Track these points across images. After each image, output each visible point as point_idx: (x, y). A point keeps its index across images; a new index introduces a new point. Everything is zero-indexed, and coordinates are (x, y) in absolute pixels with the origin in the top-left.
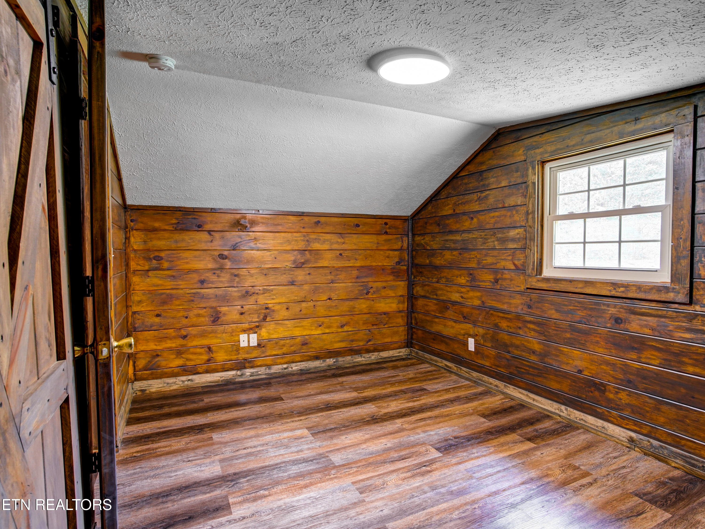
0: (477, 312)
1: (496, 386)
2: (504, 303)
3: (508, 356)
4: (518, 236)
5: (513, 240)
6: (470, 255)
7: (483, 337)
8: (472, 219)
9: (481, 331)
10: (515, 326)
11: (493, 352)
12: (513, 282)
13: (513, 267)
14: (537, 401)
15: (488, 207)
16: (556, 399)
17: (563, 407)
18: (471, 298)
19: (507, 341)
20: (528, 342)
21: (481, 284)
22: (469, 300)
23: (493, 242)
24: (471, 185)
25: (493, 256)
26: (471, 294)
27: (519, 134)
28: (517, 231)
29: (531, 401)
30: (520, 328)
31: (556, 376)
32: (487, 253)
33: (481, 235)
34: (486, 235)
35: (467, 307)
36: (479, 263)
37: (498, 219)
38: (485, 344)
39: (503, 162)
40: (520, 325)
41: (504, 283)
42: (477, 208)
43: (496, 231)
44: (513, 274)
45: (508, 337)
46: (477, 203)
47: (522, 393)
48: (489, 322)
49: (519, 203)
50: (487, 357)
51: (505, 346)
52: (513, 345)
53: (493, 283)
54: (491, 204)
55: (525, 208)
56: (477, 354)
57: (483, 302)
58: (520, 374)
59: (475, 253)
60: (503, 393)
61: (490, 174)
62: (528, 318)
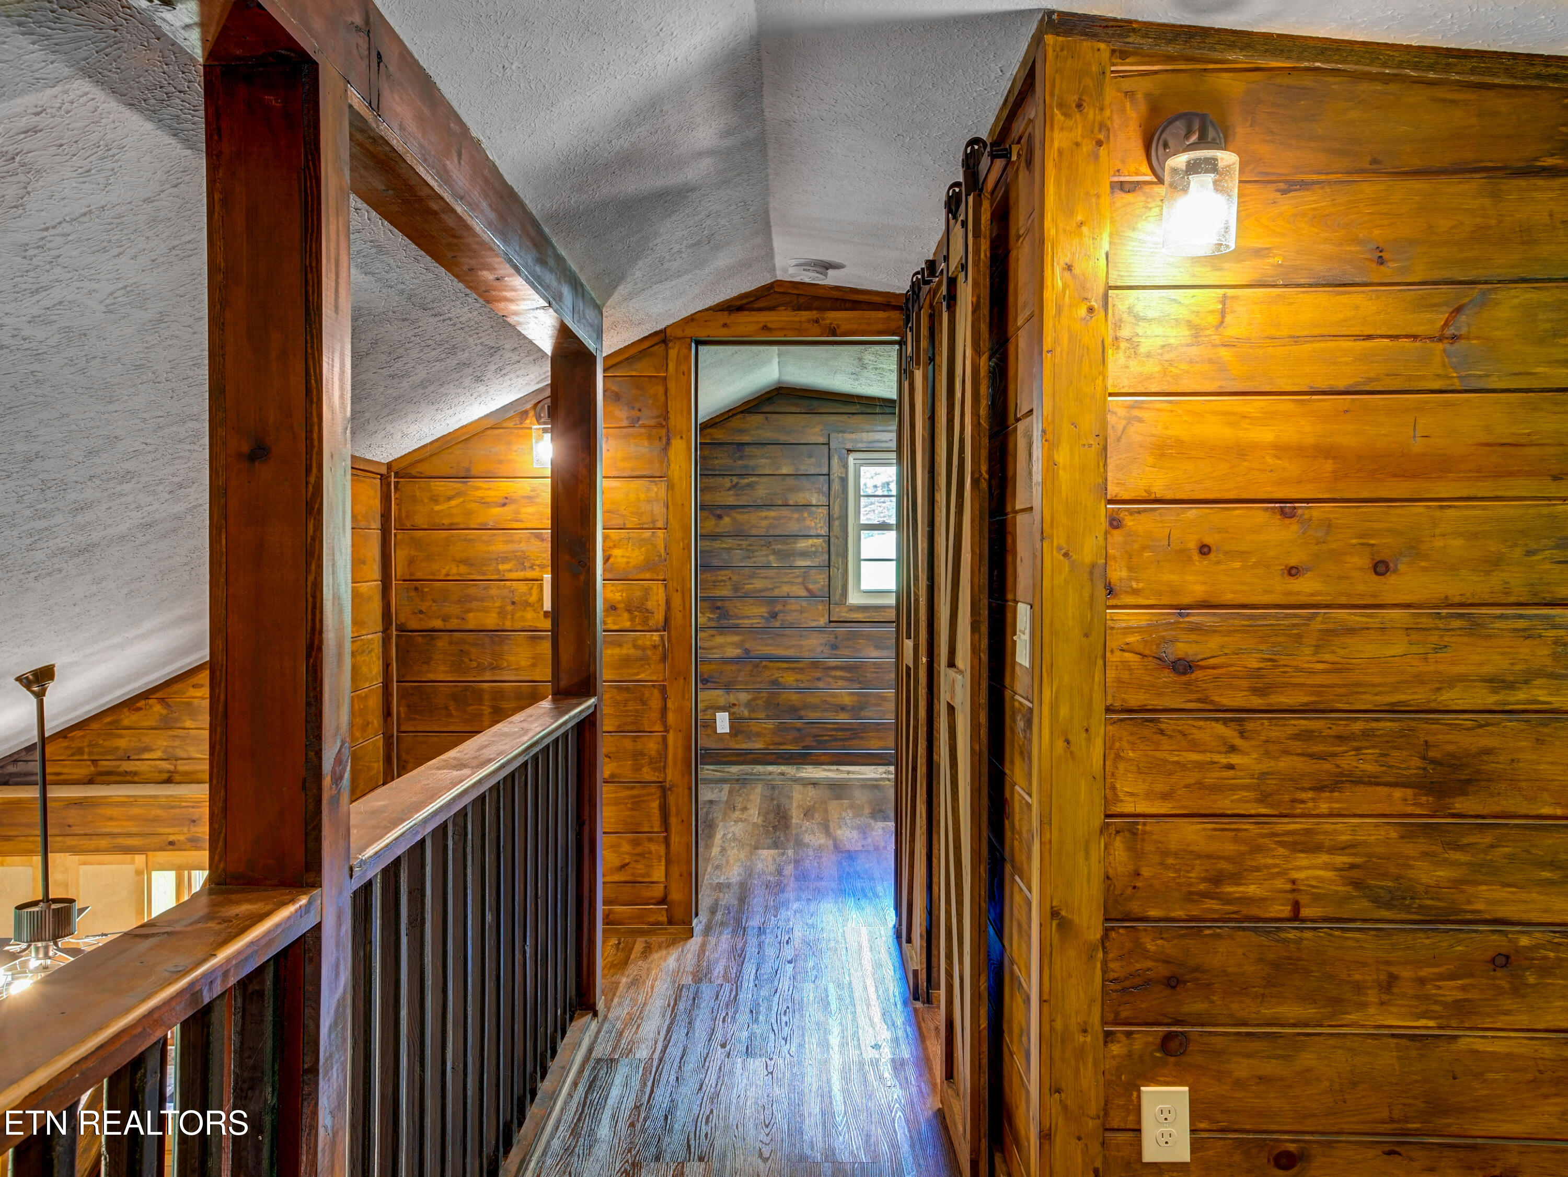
0: (735, 667)
1: (783, 774)
2: (789, 648)
3: (798, 723)
4: (813, 549)
5: (804, 554)
6: (717, 576)
7: (748, 705)
8: (720, 517)
9: (744, 697)
10: (809, 678)
11: (770, 724)
12: (805, 615)
13: (805, 593)
14: (853, 773)
15: (754, 502)
16: (878, 762)
18: (721, 646)
19: (795, 703)
20: (834, 696)
21: (741, 621)
22: (715, 651)
23: (760, 558)
24: (716, 462)
25: (766, 578)
26: (720, 640)
27: (815, 403)
28: (810, 542)
29: (845, 776)
30: (819, 679)
31: (878, 731)
32: (754, 573)
33: (739, 545)
34: (750, 545)
35: (710, 662)
36: (736, 589)
37: (776, 522)
38: (753, 716)
39: (783, 438)
40: (819, 675)
41: (788, 618)
42: (731, 500)
43: (771, 539)
44: (804, 604)
45: (798, 695)
46: (731, 492)
47: (829, 770)
48: (759, 680)
49: (814, 502)
50: (758, 735)
51: (794, 711)
52: (806, 706)
53: (767, 619)
54: (762, 498)
55: (824, 511)
56: (736, 736)
57: (747, 651)
58: (821, 744)
59: (728, 572)
60: (796, 780)
61: (758, 451)
62: (833, 662)
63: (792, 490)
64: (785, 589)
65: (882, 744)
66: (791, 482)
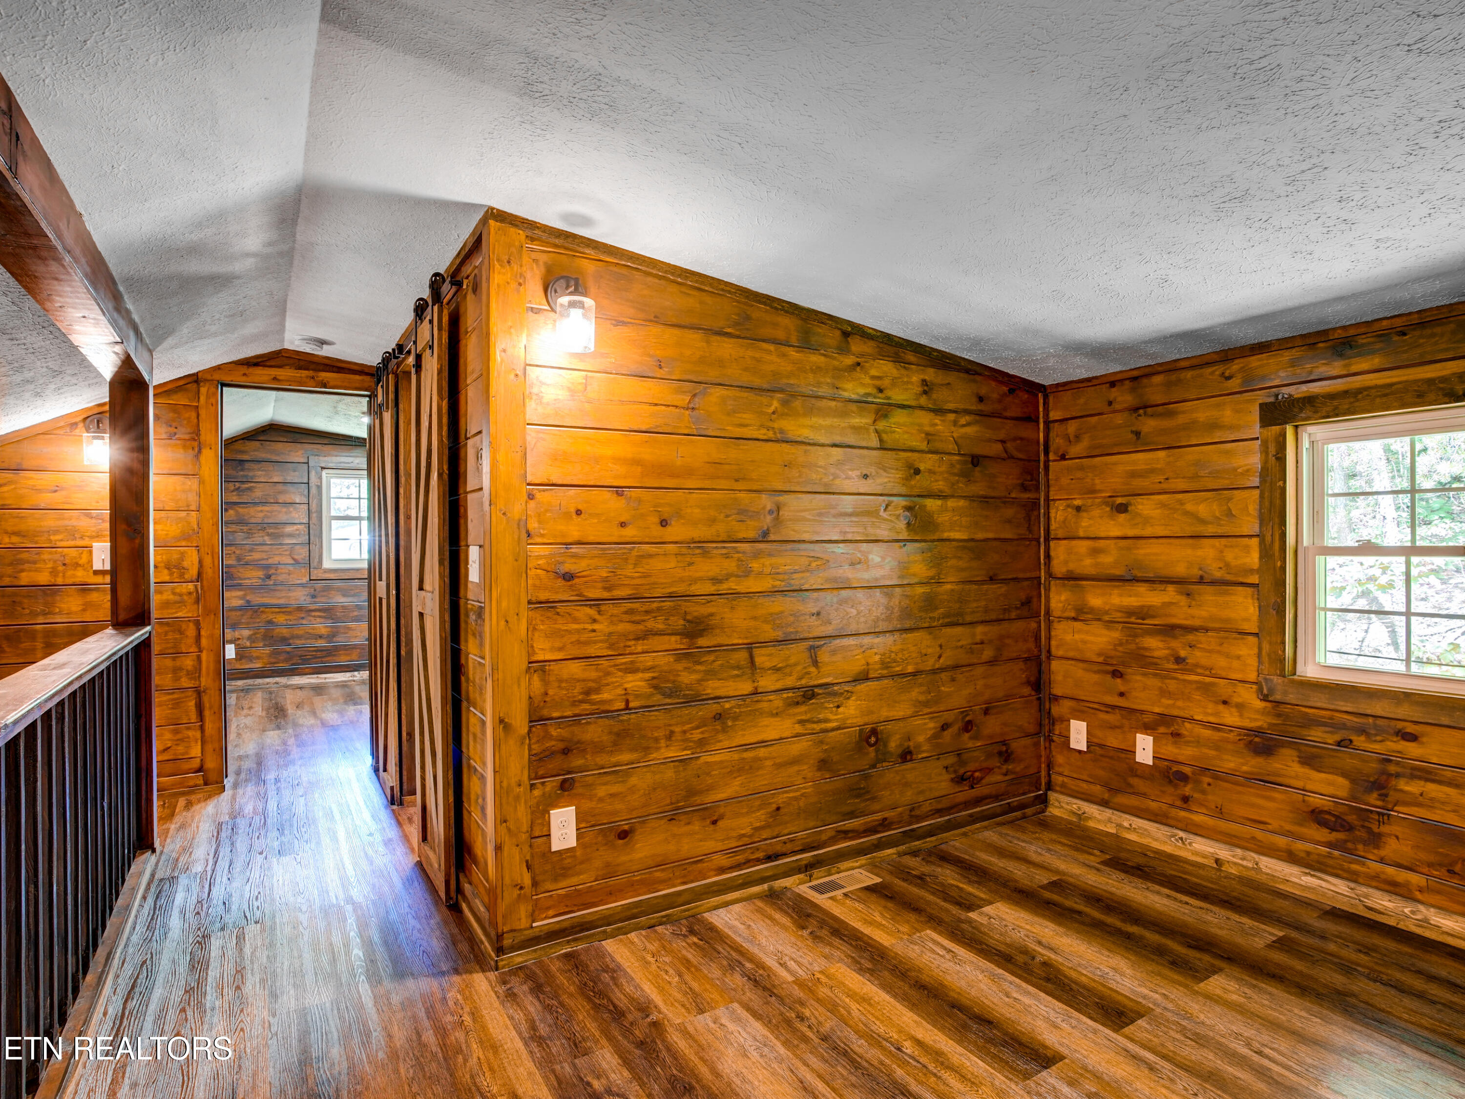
0: (239, 613)
1: (277, 683)
2: (279, 598)
3: (288, 648)
4: (298, 532)
5: (291, 535)
7: (249, 638)
9: (246, 633)
10: (296, 617)
11: (267, 650)
12: (292, 576)
13: (292, 562)
15: (253, 500)
17: (356, 673)
19: (285, 635)
20: (314, 629)
21: (243, 581)
23: (258, 538)
25: (262, 552)
27: (298, 436)
28: (295, 527)
29: (324, 680)
30: (303, 618)
32: (253, 548)
33: (241, 530)
34: (250, 530)
36: (239, 559)
37: (269, 514)
38: (254, 645)
39: (275, 458)
40: (303, 615)
41: (279, 578)
43: (265, 525)
44: (291, 568)
45: (288, 629)
46: (235, 493)
47: (312, 678)
48: (258, 620)
49: (297, 501)
50: (258, 658)
51: (284, 640)
52: (293, 637)
53: (263, 579)
54: (258, 498)
55: (306, 507)
56: (240, 659)
57: (248, 602)
58: (305, 661)
59: (233, 548)
60: (287, 686)
61: (256, 466)
62: (313, 607)
63: (280, 492)
64: (276, 560)
65: (348, 658)
66: (280, 487)
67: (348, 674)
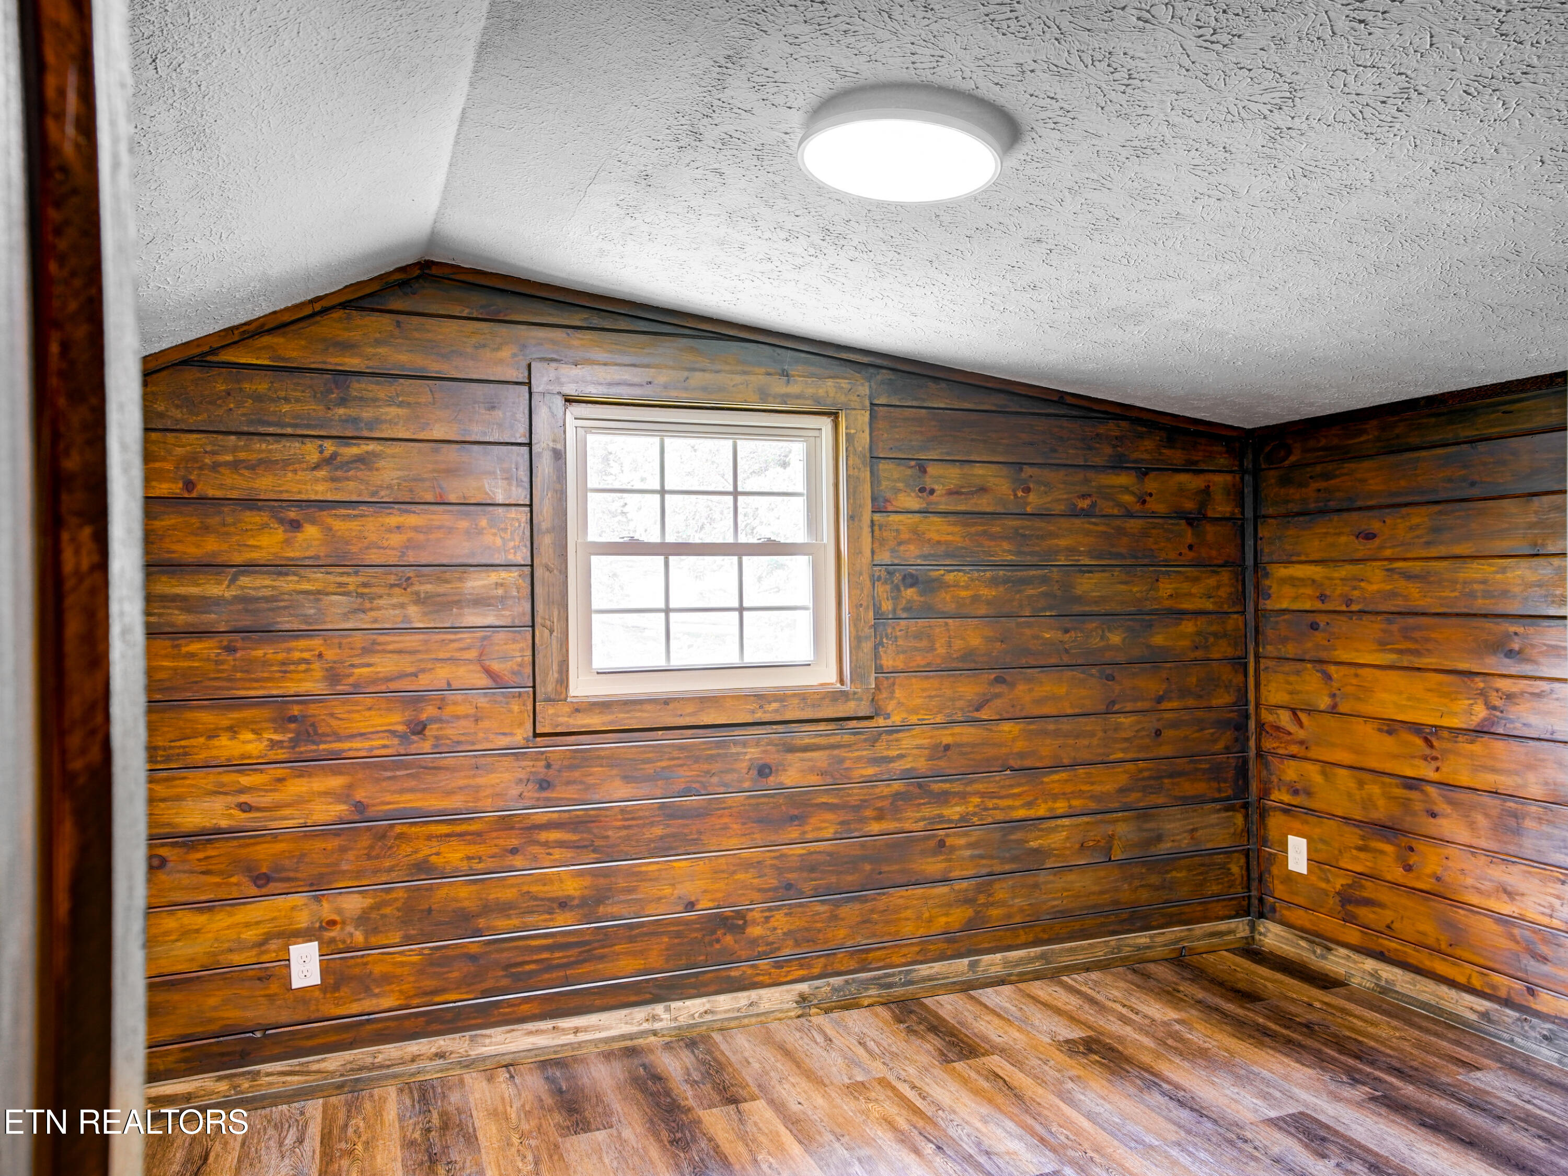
0: (332, 843)
1: (441, 1055)
2: (450, 793)
3: (471, 945)
4: (500, 592)
5: (480, 602)
6: (289, 650)
7: (363, 919)
8: (296, 526)
9: (353, 904)
10: (495, 850)
11: (413, 953)
12: (485, 724)
13: (484, 681)
14: (586, 1029)
15: (374, 494)
16: (634, 999)
17: (659, 1009)
18: (299, 801)
19: (466, 904)
20: (544, 880)
21: (346, 745)
22: (287, 812)
23: (388, 610)
24: (286, 408)
25: (400, 652)
26: (297, 787)
28: (494, 576)
29: (570, 1038)
30: (514, 851)
31: (631, 939)
32: (374, 643)
33: (340, 585)
34: (365, 585)
35: (275, 836)
36: (333, 677)
37: (421, 537)
38: (374, 941)
39: (435, 366)
40: (515, 842)
41: (449, 732)
42: (320, 490)
43: (409, 572)
44: (481, 701)
45: (473, 888)
46: (321, 473)
47: (538, 1032)
48: (387, 864)
49: (500, 499)
50: (387, 979)
51: (463, 921)
52: (487, 909)
53: (403, 737)
54: (390, 487)
55: (522, 515)
56: (336, 987)
57: (360, 807)
58: (521, 981)
59: (316, 643)
60: (469, 1064)
61: (380, 390)
62: (541, 814)
63: (451, 472)
64: (441, 675)
65: (638, 964)
66: (451, 454)
67: (639, 1013)
